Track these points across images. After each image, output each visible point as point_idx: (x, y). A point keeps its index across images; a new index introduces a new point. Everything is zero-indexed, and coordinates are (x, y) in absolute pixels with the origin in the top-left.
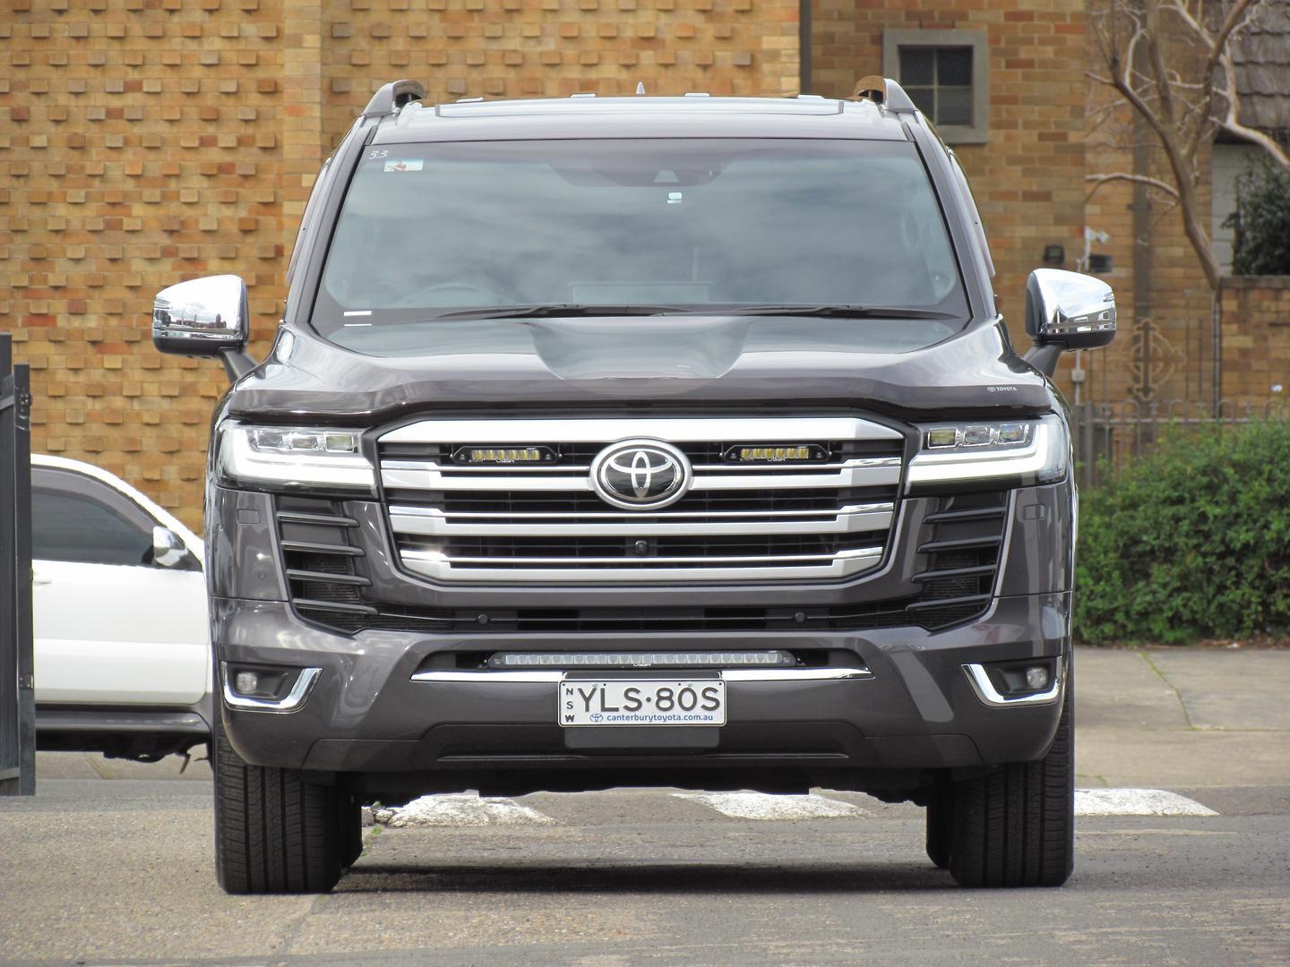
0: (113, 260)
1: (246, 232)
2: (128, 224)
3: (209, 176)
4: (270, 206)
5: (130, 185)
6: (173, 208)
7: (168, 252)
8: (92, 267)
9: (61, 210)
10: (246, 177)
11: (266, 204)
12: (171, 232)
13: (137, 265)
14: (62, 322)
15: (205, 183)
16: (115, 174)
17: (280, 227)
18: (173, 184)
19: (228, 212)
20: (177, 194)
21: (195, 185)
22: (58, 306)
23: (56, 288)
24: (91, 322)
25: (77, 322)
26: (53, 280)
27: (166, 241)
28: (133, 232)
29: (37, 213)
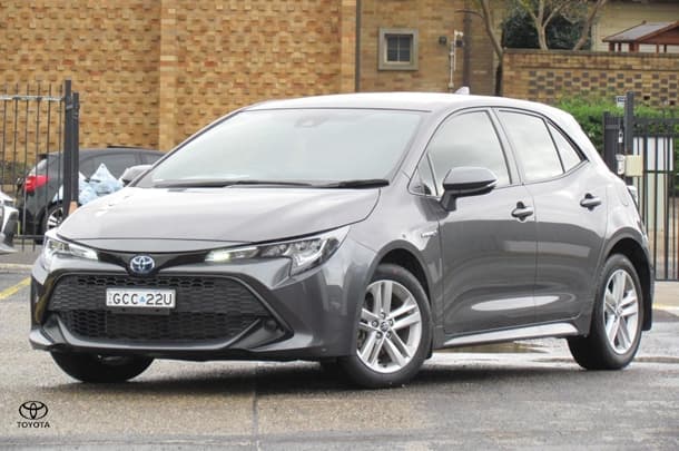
0: (97, 40)
1: (147, 30)
2: (102, 27)
3: (133, 9)
4: (156, 21)
5: (103, 12)
6: (119, 21)
7: (118, 37)
8: (89, 42)
9: (77, 21)
10: (147, 10)
11: (154, 20)
12: (119, 30)
13: (105, 42)
14: (77, 63)
15: (132, 12)
16: (97, 7)
17: (160, 29)
18: (119, 12)
19: (140, 22)
20: (121, 16)
21: (127, 13)
22: (75, 57)
23: (75, 51)
24: (88, 63)
25: (83, 64)
26: (74, 47)
27: (116, 33)
28: (105, 30)
29: (68, 22)
